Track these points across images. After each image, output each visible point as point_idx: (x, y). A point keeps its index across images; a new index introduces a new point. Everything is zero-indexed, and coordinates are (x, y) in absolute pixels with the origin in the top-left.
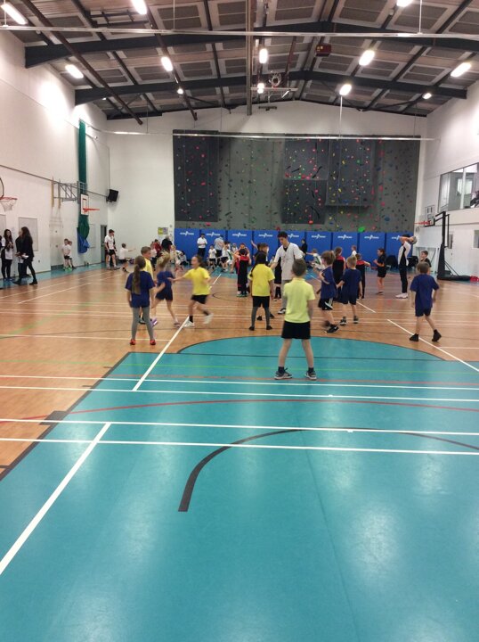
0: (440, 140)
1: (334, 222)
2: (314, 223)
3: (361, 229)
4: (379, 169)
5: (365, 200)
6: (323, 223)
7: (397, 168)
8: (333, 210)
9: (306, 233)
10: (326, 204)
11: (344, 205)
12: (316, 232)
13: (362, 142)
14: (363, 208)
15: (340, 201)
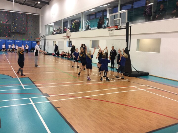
0: (44, 16)
1: (14, 37)
2: (8, 37)
3: (24, 40)
4: (28, 22)
5: (24, 31)
6: (11, 37)
7: (33, 22)
8: (14, 33)
9: (5, 40)
10: (11, 31)
11: (17, 32)
12: (9, 40)
13: (22, 14)
14: (23, 33)
15: (16, 31)
